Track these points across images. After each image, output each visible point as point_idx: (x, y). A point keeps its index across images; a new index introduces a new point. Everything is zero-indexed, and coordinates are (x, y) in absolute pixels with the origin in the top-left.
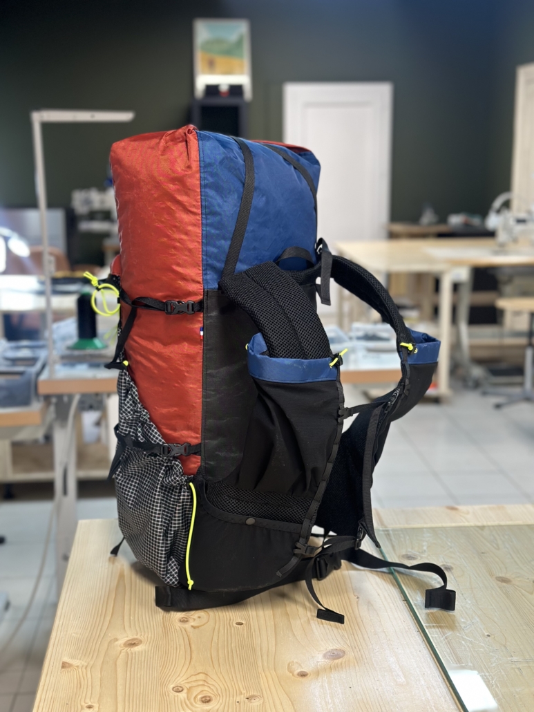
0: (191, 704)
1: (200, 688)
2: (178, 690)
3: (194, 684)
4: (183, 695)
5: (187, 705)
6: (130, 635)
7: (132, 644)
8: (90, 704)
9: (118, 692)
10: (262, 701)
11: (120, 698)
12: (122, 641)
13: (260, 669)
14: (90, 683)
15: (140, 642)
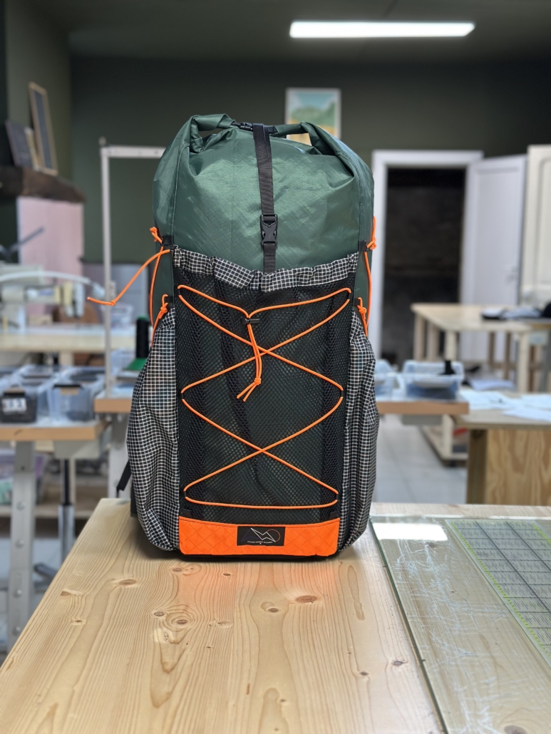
0: (168, 624)
1: (180, 615)
2: (159, 614)
3: (174, 612)
4: (163, 618)
5: (164, 625)
6: (126, 577)
7: (126, 583)
8: (79, 619)
9: (106, 612)
10: (230, 626)
11: (106, 617)
12: (117, 581)
13: (237, 605)
14: (83, 605)
15: (134, 582)
